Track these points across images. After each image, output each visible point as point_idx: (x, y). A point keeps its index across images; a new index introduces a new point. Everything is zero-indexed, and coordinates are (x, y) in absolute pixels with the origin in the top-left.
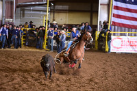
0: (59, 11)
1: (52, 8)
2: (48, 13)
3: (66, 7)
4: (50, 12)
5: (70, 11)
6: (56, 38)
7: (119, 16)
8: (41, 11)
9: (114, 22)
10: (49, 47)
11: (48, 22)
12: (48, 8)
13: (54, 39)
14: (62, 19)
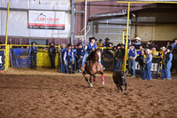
0: (143, 24)
1: (134, 20)
2: (128, 27)
3: (152, 19)
4: (131, 25)
5: (157, 23)
6: (140, 60)
8: (119, 24)
12: (128, 21)
13: (136, 60)
14: (147, 34)
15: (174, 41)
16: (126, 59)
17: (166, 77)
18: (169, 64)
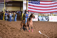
0: (9, 6)
1: (6, 5)
2: (5, 7)
3: (11, 5)
4: (5, 6)
6: (8, 16)
7: (30, 8)
8: (2, 6)
9: (28, 10)
10: (5, 19)
11: (5, 10)
12: (5, 5)
13: (7, 16)
14: (10, 9)
15: (17, 11)
16: (4, 16)
17: (15, 21)
18: (16, 17)
